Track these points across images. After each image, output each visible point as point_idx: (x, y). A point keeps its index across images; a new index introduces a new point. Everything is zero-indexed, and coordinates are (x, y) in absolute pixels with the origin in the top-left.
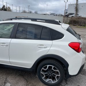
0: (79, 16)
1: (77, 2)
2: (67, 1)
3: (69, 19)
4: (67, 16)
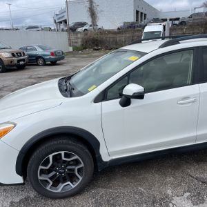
0: (99, 27)
3: (79, 35)
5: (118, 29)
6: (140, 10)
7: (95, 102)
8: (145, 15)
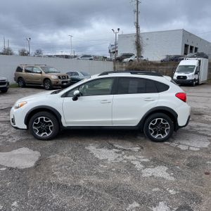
0: (144, 58)
2: (119, 29)
3: (124, 65)
4: (120, 60)
5: (162, 61)
6: (190, 44)
8: (196, 49)
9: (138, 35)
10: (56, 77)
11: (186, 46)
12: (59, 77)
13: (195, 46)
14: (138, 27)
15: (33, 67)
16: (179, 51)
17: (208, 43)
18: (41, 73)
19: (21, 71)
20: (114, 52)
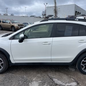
0: (58, 17)
1: (55, 5)
2: (47, 4)
7: (10, 40)
8: (80, 13)
9: (55, 7)
10: (17, 25)
11: (76, 12)
12: (19, 25)
13: (79, 12)
14: (55, 3)
15: (6, 20)
16: (73, 14)
17: (85, 11)
18: (10, 23)
19: (1, 22)
20: (44, 15)
